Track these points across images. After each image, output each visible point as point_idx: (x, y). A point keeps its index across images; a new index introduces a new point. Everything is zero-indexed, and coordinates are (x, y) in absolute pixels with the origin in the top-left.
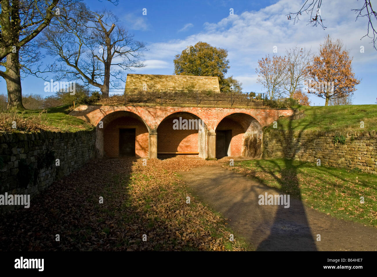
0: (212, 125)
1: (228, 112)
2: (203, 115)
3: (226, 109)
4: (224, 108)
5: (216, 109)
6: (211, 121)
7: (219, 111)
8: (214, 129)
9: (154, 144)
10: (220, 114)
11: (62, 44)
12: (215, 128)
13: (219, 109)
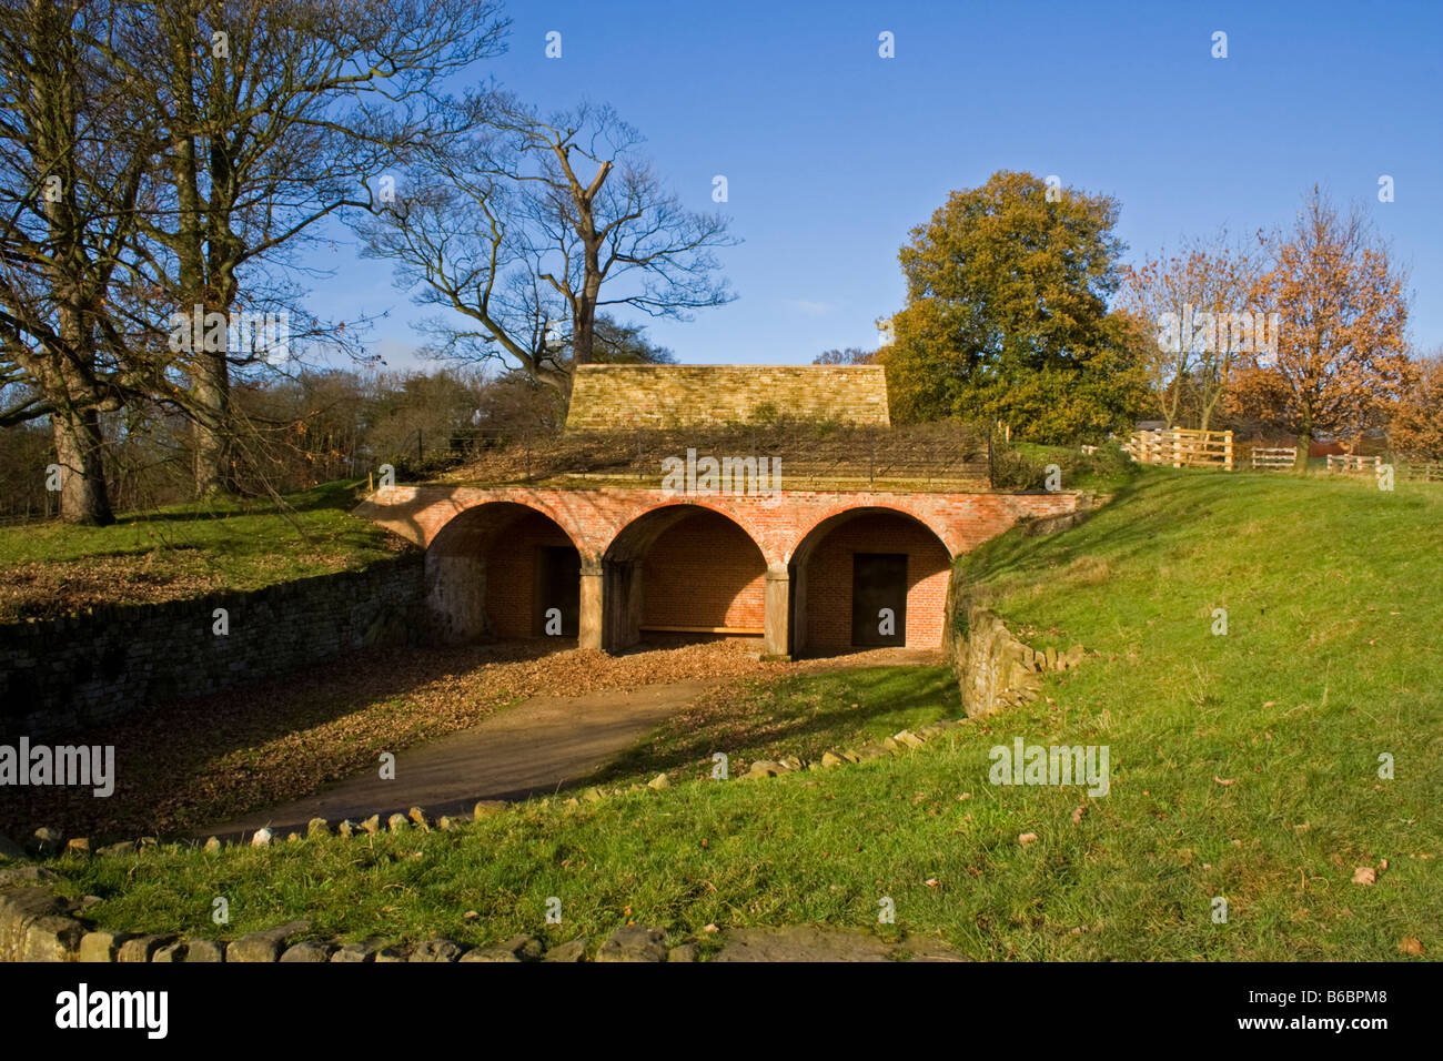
0: (779, 547)
1: (833, 504)
2: (749, 514)
3: (824, 496)
4: (818, 492)
5: (793, 494)
6: (775, 535)
7: (802, 501)
8: (782, 561)
9: (593, 605)
10: (806, 511)
11: (444, 238)
12: (787, 558)
13: (802, 494)
